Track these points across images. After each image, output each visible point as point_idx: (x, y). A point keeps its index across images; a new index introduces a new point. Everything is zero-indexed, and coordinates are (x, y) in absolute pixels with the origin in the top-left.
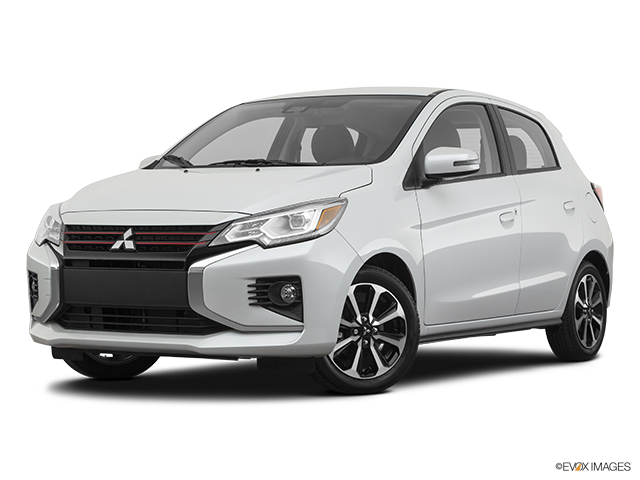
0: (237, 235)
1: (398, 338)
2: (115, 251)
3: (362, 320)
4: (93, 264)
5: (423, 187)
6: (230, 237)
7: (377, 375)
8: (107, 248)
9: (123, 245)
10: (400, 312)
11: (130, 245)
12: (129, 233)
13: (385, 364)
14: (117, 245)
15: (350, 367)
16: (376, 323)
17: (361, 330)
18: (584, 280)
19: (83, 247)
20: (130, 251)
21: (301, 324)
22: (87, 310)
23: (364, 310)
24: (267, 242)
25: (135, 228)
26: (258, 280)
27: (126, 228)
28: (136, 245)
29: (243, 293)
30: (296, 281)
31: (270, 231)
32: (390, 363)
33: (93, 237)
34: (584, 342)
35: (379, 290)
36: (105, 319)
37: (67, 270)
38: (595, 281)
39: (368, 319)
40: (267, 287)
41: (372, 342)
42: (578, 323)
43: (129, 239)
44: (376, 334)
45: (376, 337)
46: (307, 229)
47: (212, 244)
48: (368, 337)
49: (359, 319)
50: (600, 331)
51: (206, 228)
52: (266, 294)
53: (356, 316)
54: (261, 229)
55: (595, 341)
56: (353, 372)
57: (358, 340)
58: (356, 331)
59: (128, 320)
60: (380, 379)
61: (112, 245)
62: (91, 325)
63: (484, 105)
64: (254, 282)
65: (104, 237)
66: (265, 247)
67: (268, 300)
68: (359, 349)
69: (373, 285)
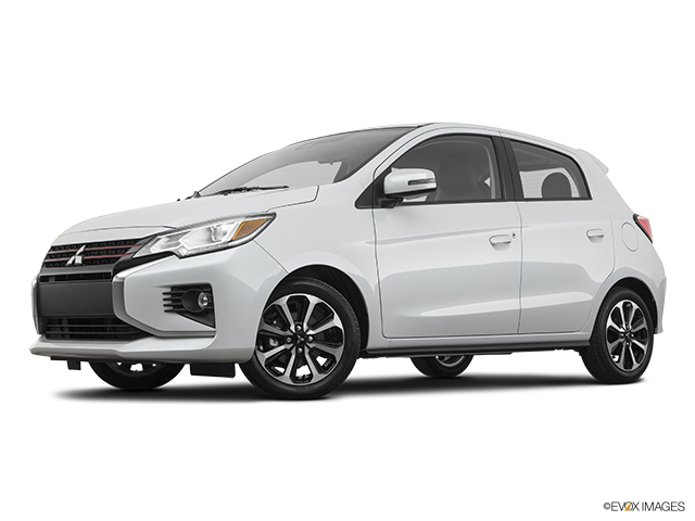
0: (162, 247)
1: (332, 347)
2: (69, 266)
3: (296, 329)
4: (59, 278)
5: (383, 207)
6: (155, 249)
7: (312, 382)
8: (64, 264)
9: (75, 260)
10: (337, 322)
11: (79, 260)
12: (82, 249)
13: (321, 372)
14: (71, 261)
15: (283, 373)
16: (311, 332)
17: (294, 338)
18: (619, 305)
19: (54, 264)
20: (79, 265)
21: (213, 329)
22: (59, 321)
24: (184, 252)
25: (87, 245)
26: (173, 288)
28: (83, 260)
29: (159, 301)
30: (207, 288)
31: (188, 243)
32: (326, 370)
34: (620, 365)
35: (313, 300)
36: (70, 329)
37: (41, 286)
39: (302, 326)
40: (180, 295)
41: (307, 350)
42: (611, 346)
44: (311, 342)
45: (311, 346)
46: (223, 240)
47: (136, 256)
48: (302, 345)
49: (292, 328)
50: (643, 354)
52: (180, 301)
53: (290, 325)
54: (181, 241)
55: (636, 365)
56: (285, 378)
57: (292, 348)
58: (289, 340)
59: (90, 329)
60: (315, 386)
63: (491, 137)
64: (169, 290)
66: (181, 257)
67: (182, 306)
68: (293, 357)
69: (308, 296)
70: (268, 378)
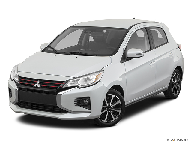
0: (71, 84)
1: (119, 110)
3: (108, 105)
4: (28, 90)
6: (69, 85)
7: (113, 121)
8: (32, 86)
9: (37, 86)
10: (119, 102)
11: (39, 86)
12: (38, 82)
13: (115, 117)
14: (35, 85)
15: (105, 119)
16: (112, 106)
17: (108, 108)
18: (175, 75)
19: (25, 85)
20: (39, 88)
21: (90, 110)
22: (27, 103)
23: (109, 102)
24: (80, 86)
25: (40, 80)
26: (77, 98)
27: (37, 80)
28: (41, 86)
29: (73, 102)
31: (81, 83)
32: (116, 117)
33: (28, 82)
34: (174, 94)
35: (113, 96)
36: (32, 106)
37: (20, 91)
38: (178, 74)
39: (110, 104)
40: (80, 100)
41: (111, 111)
42: (173, 88)
43: (39, 84)
44: (112, 109)
46: (92, 82)
47: (64, 87)
48: (110, 110)
49: (107, 105)
50: (179, 89)
51: (62, 82)
52: (80, 102)
53: (106, 104)
54: (78, 82)
55: (178, 92)
56: (105, 121)
57: (107, 111)
58: (106, 109)
59: (38, 107)
60: (114, 122)
61: (34, 85)
62: (28, 107)
63: (146, 28)
64: (76, 99)
65: (31, 82)
66: (79, 88)
67: (80, 104)
68: (107, 114)
69: (111, 95)
70: (101, 121)
